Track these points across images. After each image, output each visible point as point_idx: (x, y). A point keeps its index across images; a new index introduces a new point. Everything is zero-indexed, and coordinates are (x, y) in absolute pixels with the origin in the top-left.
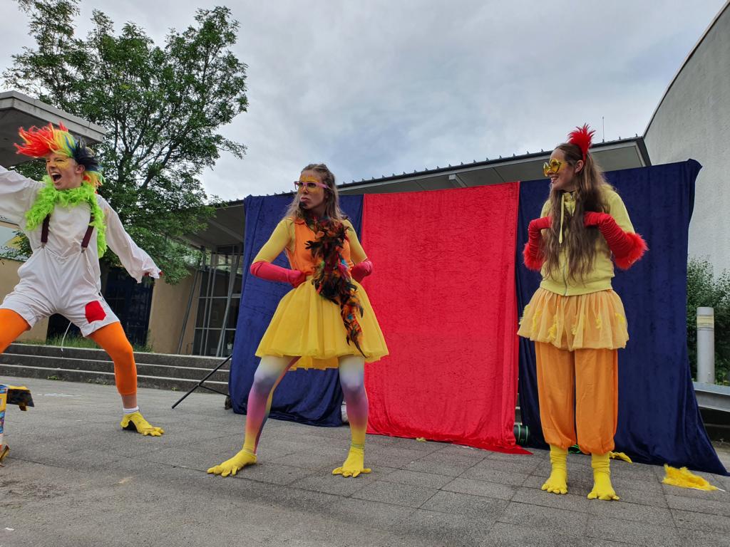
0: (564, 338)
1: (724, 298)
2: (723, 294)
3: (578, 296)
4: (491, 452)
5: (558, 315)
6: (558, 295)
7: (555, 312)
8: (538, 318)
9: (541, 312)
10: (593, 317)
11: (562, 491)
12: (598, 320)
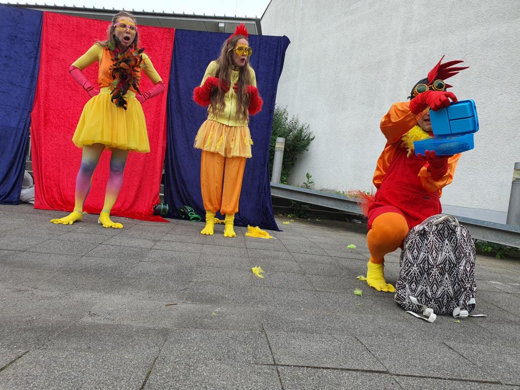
0: (226, 150)
3: (235, 127)
4: (141, 221)
5: (224, 137)
6: (223, 124)
7: (221, 135)
8: (212, 138)
9: (213, 134)
10: (242, 139)
11: (211, 234)
12: (245, 141)
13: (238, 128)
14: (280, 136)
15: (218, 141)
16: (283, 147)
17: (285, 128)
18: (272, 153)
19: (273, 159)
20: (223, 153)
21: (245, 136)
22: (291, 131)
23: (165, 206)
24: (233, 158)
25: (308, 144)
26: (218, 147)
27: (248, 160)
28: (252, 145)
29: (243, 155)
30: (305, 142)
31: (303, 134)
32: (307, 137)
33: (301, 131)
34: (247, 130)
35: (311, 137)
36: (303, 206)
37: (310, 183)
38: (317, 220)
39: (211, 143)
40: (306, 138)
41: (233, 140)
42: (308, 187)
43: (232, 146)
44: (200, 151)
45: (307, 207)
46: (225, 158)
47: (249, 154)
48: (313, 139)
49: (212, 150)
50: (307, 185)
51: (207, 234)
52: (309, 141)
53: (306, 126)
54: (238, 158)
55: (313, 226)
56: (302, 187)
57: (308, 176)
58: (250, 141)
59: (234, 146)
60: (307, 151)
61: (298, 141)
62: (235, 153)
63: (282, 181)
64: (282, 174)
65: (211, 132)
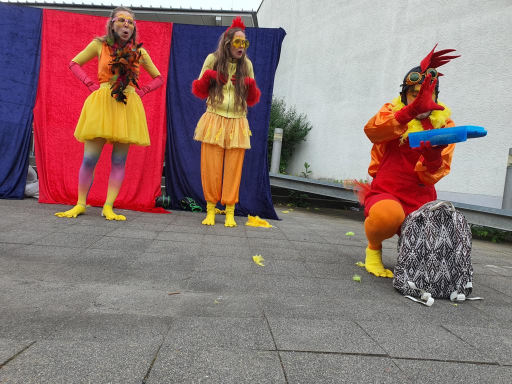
0: (225, 141)
3: (234, 119)
4: (143, 213)
5: (223, 129)
6: (222, 116)
7: (220, 127)
8: (211, 130)
9: (212, 126)
10: (241, 131)
11: (212, 224)
12: (244, 133)
13: (237, 120)
14: (278, 127)
15: (217, 133)
16: (282, 137)
17: (283, 118)
18: (271, 144)
19: (272, 149)
20: (222, 145)
21: (244, 128)
22: (289, 121)
23: (166, 198)
24: (232, 149)
25: (306, 134)
26: (217, 139)
27: (247, 151)
28: (250, 136)
29: (242, 146)
30: (303, 132)
31: (301, 124)
32: (305, 127)
33: (299, 121)
34: (246, 121)
35: (309, 127)
36: (302, 195)
37: (309, 172)
38: (316, 209)
39: (211, 134)
40: (303, 129)
41: (232, 131)
42: (306, 176)
43: (231, 138)
44: (199, 143)
45: (306, 196)
46: (225, 150)
47: (247, 145)
48: (310, 129)
49: (212, 142)
50: (305, 175)
51: (208, 224)
52: (306, 131)
53: (304, 116)
54: (237, 149)
55: (312, 214)
56: (301, 177)
57: (306, 166)
58: (248, 132)
59: (233, 138)
60: (305, 141)
61: (295, 131)
62: (234, 144)
63: (281, 171)
64: (281, 164)
65: (210, 125)
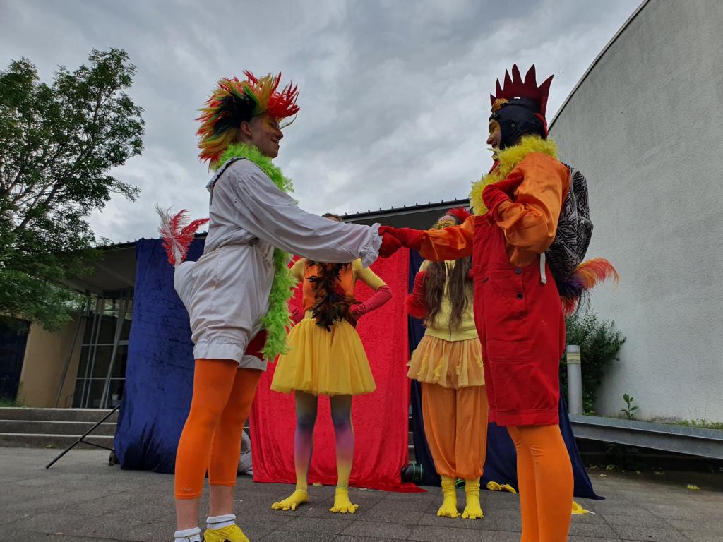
0: (449, 377)
1: (588, 337)
2: (587, 333)
3: (460, 341)
5: (445, 360)
6: (443, 340)
7: (441, 356)
8: (427, 362)
9: (429, 357)
10: (474, 359)
14: (571, 343)
15: (435, 366)
16: (579, 358)
17: (577, 330)
18: (564, 369)
19: (566, 376)
20: (444, 384)
21: (477, 354)
23: (418, 469)
25: (617, 350)
26: (437, 375)
29: (477, 383)
30: (612, 348)
31: (607, 336)
32: (613, 340)
33: (602, 331)
35: (620, 339)
37: (633, 409)
38: (658, 473)
39: (427, 369)
40: (612, 342)
41: (458, 362)
42: (630, 417)
46: (454, 391)
47: (483, 382)
48: (624, 341)
49: (428, 379)
50: (628, 414)
52: (617, 345)
53: (609, 324)
56: (620, 417)
57: (626, 398)
59: (462, 372)
60: (618, 360)
61: (600, 347)
63: (586, 410)
64: (585, 399)
65: (426, 354)
